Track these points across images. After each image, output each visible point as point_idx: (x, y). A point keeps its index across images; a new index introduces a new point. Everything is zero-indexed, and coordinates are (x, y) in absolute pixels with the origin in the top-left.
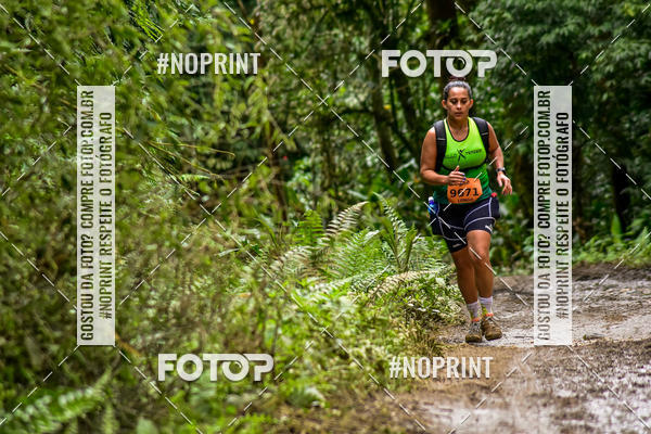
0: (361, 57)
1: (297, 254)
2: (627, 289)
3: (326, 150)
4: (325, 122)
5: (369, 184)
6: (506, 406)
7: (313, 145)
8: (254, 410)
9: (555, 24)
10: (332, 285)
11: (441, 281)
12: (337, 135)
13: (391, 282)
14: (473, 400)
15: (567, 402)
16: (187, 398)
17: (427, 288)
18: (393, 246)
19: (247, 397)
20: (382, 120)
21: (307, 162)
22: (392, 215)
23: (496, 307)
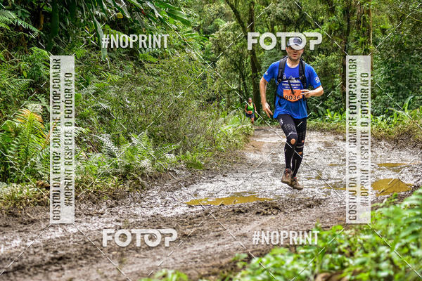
1: (221, 119)
3: (228, 97)
4: (229, 92)
5: (237, 105)
7: (226, 96)
8: (210, 151)
10: (228, 127)
12: (231, 94)
13: (240, 127)
17: (247, 128)
18: (241, 119)
20: (241, 92)
23: (260, 133)
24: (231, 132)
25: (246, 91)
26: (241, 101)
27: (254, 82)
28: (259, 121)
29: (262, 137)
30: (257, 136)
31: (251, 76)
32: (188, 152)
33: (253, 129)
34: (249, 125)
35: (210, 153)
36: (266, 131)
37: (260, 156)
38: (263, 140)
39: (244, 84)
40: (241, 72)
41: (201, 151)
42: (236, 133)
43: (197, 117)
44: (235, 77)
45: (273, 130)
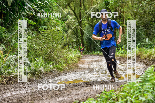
24: (73, 57)
25: (79, 42)
26: (77, 46)
27: (82, 39)
29: (85, 59)
31: (80, 36)
32: (57, 64)
33: (81, 56)
34: (80, 54)
35: (66, 65)
36: (86, 57)
37: (84, 65)
38: (85, 60)
39: (78, 39)
40: (77, 35)
41: (62, 64)
42: (75, 57)
43: (61, 51)
44: (74, 37)
45: (89, 56)
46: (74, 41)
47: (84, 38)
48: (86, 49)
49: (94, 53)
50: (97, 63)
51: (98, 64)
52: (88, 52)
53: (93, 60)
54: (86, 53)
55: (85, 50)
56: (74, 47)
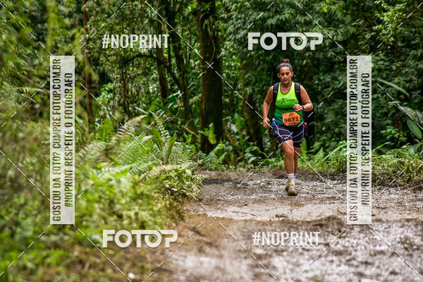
0: (152, 21)
1: (96, 147)
2: (307, 187)
3: (123, 79)
4: (124, 62)
5: (149, 104)
6: (221, 256)
7: (115, 76)
8: (56, 246)
9: (277, 12)
10: (117, 169)
11: (189, 172)
12: (132, 70)
13: (156, 171)
14: (201, 251)
15: (259, 257)
16: (12, 235)
17: (180, 176)
18: (160, 146)
19: (53, 238)
20: (161, 63)
21: (110, 86)
22: (161, 127)
23: (223, 191)
24: (126, 183)
25: (179, 59)
26: (164, 91)
27: (205, 33)
28: (218, 155)
29: (229, 203)
30: (212, 202)
31: (195, 13)
33: (199, 177)
34: (185, 166)
35: (58, 253)
36: (237, 186)
38: (230, 212)
41: (25, 245)
42: (142, 188)
43: (16, 140)
44: (143, 14)
45: (261, 181)
46: (140, 55)
47: (222, 25)
48: (245, 126)
49: (311, 153)
50: (332, 239)
51: (338, 253)
52: (260, 144)
53: (298, 214)
54: (236, 157)
55: (234, 128)
56: (135, 100)
